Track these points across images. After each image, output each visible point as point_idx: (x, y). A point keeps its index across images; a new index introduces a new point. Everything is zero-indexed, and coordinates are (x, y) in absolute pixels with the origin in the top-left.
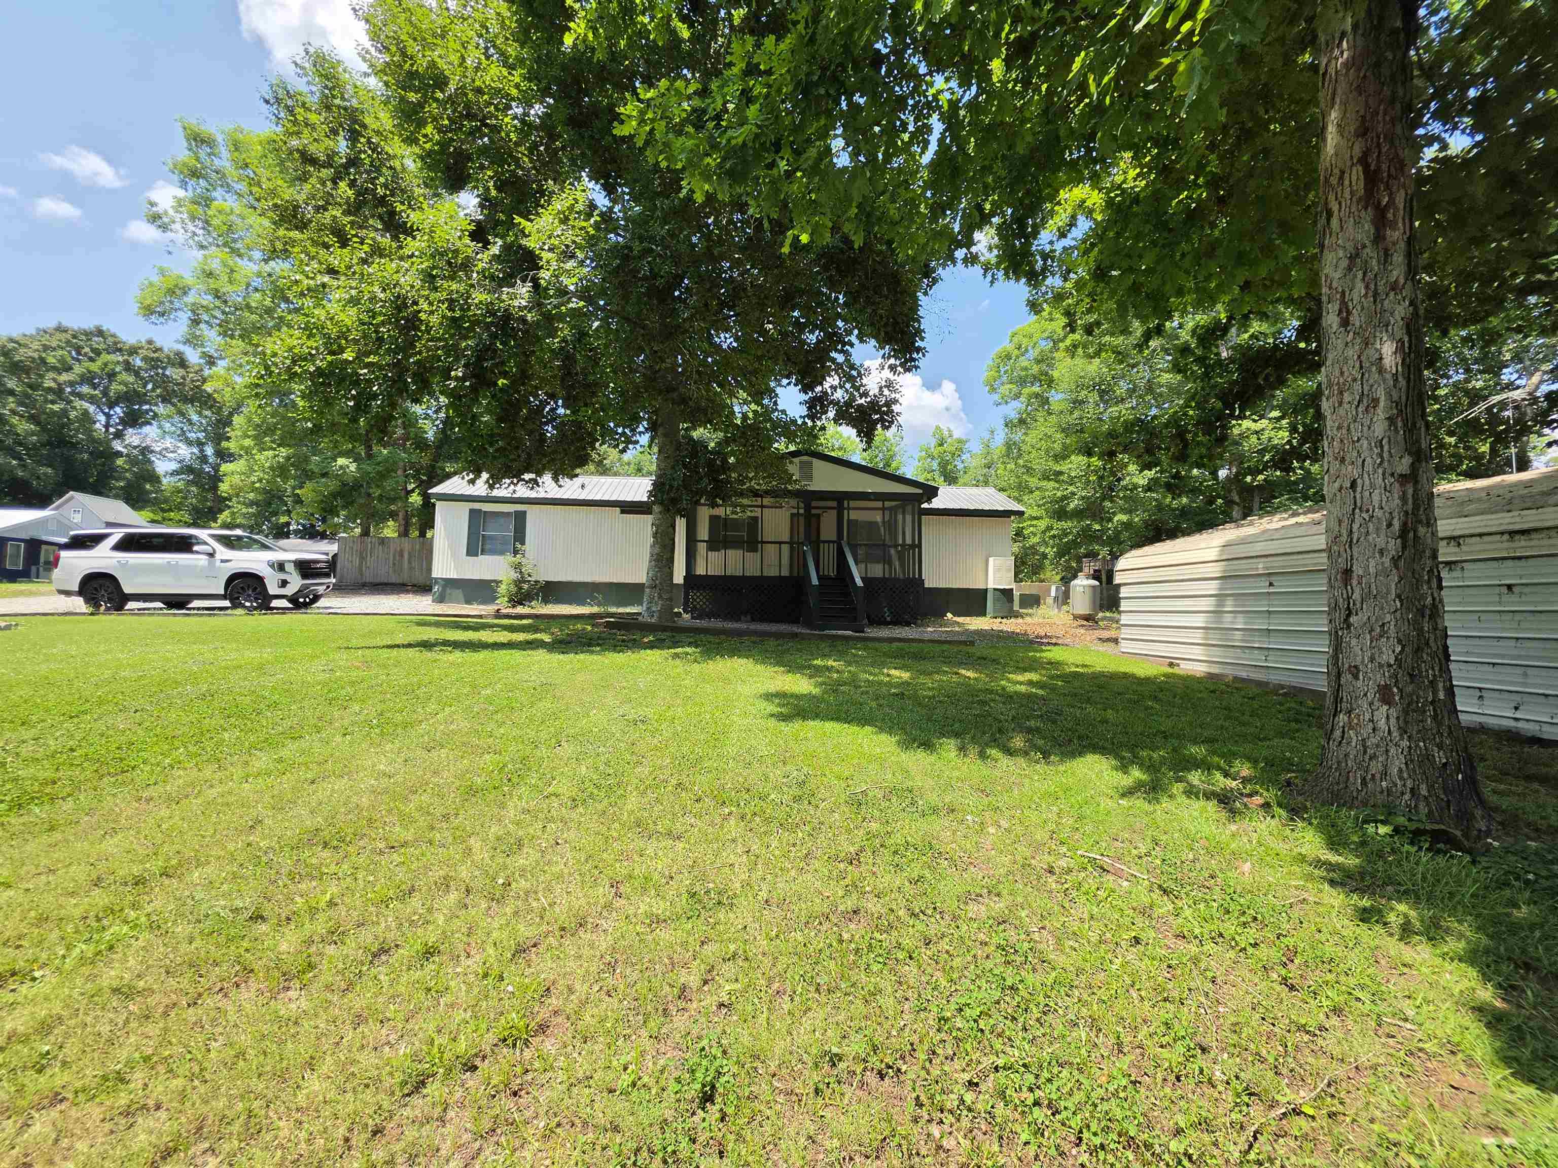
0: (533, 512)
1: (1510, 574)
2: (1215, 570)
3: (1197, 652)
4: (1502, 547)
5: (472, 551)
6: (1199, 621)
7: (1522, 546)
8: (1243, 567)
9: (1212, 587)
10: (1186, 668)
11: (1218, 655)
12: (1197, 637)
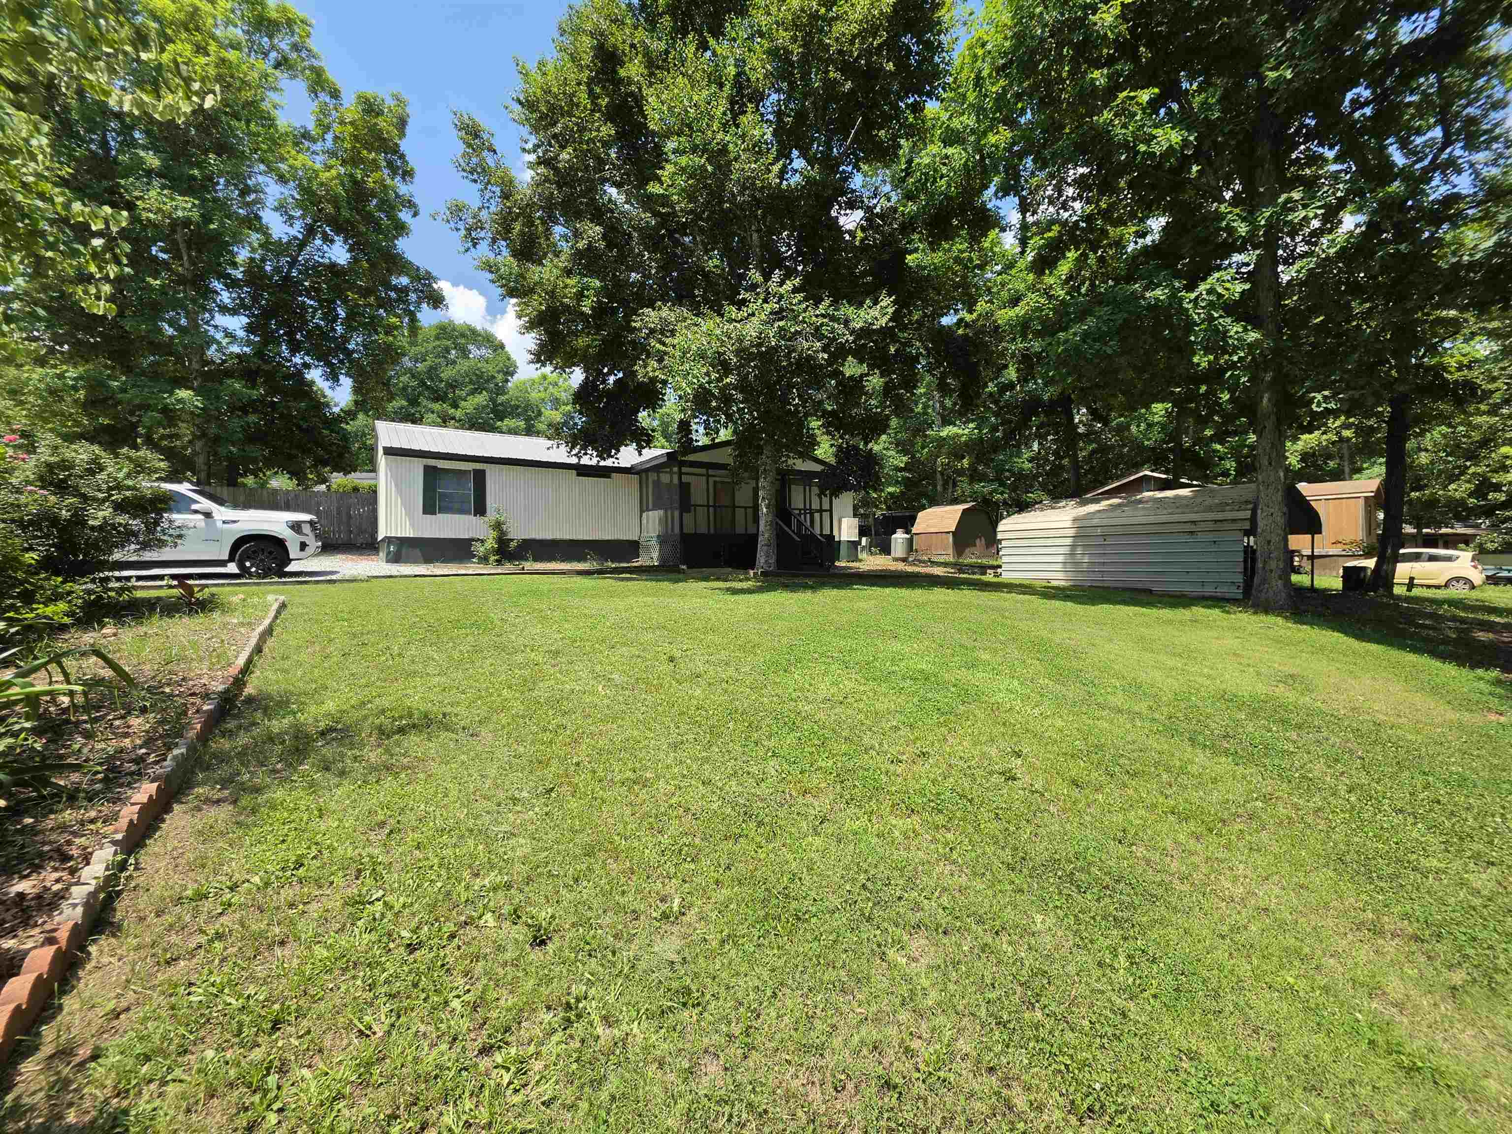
0: (492, 472)
1: (1211, 537)
2: (1072, 532)
3: (1060, 575)
4: (1211, 526)
5: (429, 508)
6: (1060, 559)
7: (1218, 526)
8: (1083, 532)
9: (1069, 541)
10: (1054, 583)
11: (1071, 576)
12: (1059, 567)
